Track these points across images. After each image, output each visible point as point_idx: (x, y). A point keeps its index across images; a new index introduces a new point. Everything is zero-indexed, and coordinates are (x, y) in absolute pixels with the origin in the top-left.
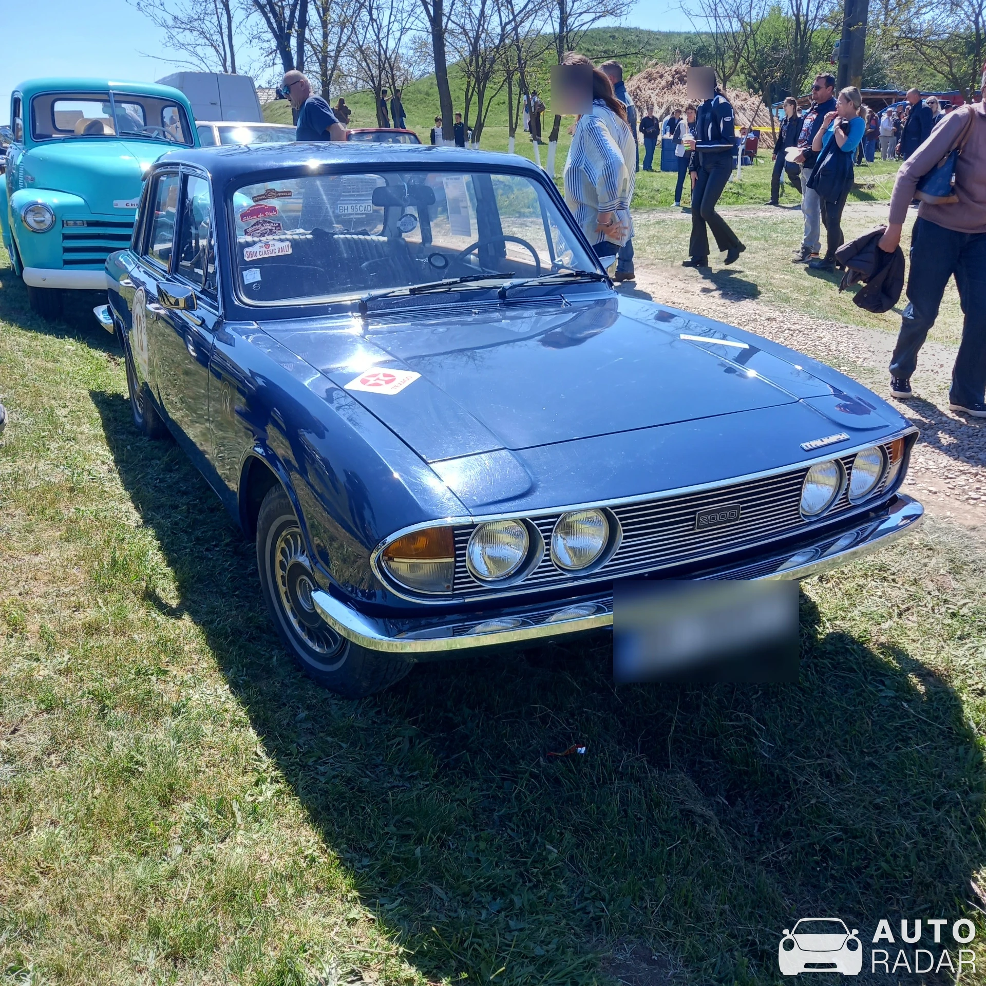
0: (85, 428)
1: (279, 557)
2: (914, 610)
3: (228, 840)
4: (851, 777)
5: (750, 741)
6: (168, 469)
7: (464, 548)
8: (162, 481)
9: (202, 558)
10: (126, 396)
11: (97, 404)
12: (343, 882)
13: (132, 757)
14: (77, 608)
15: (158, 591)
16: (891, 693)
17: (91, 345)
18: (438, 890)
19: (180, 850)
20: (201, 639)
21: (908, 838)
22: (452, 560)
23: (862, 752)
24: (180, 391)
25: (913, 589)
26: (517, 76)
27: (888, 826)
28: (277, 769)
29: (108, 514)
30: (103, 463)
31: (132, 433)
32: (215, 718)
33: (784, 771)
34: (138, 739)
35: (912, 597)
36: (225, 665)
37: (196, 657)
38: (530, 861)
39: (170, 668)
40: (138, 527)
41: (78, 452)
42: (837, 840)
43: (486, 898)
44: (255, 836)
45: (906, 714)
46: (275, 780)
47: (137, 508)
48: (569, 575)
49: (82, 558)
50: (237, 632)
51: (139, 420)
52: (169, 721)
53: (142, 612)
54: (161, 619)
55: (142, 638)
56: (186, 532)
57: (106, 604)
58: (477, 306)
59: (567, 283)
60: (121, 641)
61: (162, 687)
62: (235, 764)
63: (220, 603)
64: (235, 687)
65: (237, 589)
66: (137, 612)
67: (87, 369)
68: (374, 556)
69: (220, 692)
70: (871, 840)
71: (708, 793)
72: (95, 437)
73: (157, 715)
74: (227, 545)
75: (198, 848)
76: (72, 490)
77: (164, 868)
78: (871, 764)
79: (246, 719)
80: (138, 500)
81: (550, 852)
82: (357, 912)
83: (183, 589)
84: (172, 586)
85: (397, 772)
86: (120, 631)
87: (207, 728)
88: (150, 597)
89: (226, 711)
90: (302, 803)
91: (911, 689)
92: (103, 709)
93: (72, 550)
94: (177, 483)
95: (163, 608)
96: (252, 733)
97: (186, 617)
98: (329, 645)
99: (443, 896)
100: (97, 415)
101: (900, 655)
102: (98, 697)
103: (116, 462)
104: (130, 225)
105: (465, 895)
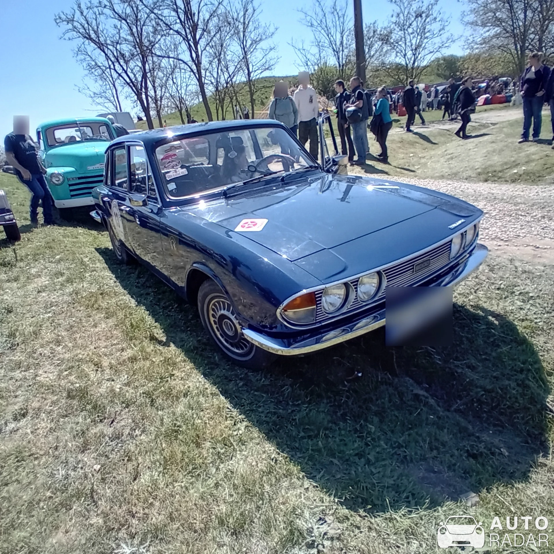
0: (98, 265)
1: (211, 312)
2: (481, 289)
3: (234, 458)
4: (479, 366)
5: (430, 357)
6: (139, 277)
7: (320, 300)
8: (138, 283)
9: (168, 316)
10: (111, 247)
11: (100, 253)
12: (295, 469)
13: (175, 424)
14: (123, 350)
15: (155, 335)
16: (484, 327)
17: (89, 229)
18: (336, 461)
19: (214, 470)
20: (182, 355)
21: (514, 389)
22: (315, 307)
23: (480, 355)
24: (137, 242)
25: (477, 280)
26: (235, 98)
27: (503, 385)
28: (240, 415)
29: (122, 302)
30: (111, 279)
31: (117, 264)
32: (203, 393)
33: (450, 368)
34: (174, 414)
35: (478, 284)
36: (198, 366)
37: (183, 364)
38: (365, 434)
39: (174, 372)
40: (137, 306)
41: (99, 276)
42: (483, 395)
43: (356, 459)
44: (246, 453)
45: (494, 335)
46: (242, 421)
47: (132, 297)
48: (364, 304)
49: (116, 325)
50: (196, 348)
51: (120, 258)
52: (184, 400)
53: (152, 347)
54: (161, 348)
55: (157, 359)
56: (156, 305)
57: (135, 346)
58: (274, 186)
59: (306, 171)
60: (148, 363)
61: (174, 382)
62: (221, 416)
63: (183, 335)
64: (205, 375)
65: (188, 327)
66: (150, 348)
67: (91, 239)
68: (278, 311)
69: (200, 380)
70: (498, 393)
71: (419, 383)
72: (103, 268)
73: (178, 398)
74: (176, 307)
75: (222, 466)
76: (102, 294)
77: (211, 482)
78: (486, 359)
79: (217, 391)
80: (132, 294)
81: (371, 428)
82: (307, 483)
83: (166, 331)
84: (161, 331)
85: (291, 403)
86: (146, 359)
87: (202, 399)
88: (153, 338)
89: (207, 389)
90: (260, 430)
91: (492, 323)
92: (152, 401)
93: (111, 322)
94: (144, 283)
95: (160, 342)
96: (222, 398)
97: (172, 345)
98: (243, 349)
99: (338, 463)
100: (101, 258)
101: (483, 309)
102: (148, 394)
103: (116, 277)
104: (102, 176)
105: (347, 460)
